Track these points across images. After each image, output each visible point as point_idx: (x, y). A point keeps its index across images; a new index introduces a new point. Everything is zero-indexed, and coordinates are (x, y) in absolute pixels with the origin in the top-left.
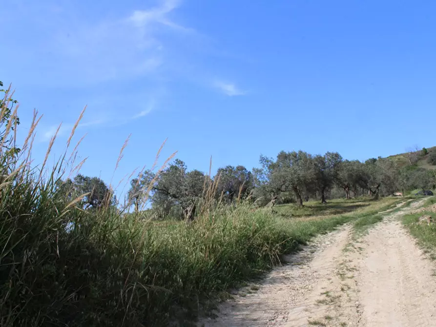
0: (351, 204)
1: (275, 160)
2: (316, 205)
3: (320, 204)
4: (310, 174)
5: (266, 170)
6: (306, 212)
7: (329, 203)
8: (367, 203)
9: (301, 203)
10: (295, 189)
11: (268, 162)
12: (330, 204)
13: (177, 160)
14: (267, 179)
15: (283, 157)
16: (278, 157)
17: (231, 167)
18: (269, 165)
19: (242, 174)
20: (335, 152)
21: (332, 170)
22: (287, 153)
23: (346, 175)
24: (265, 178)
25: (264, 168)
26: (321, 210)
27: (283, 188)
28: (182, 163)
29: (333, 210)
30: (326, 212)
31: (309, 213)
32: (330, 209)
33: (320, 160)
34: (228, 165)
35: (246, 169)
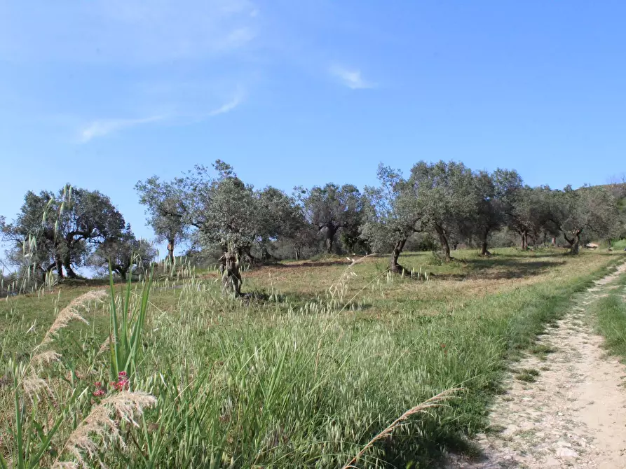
0: (533, 260)
1: (407, 176)
2: (472, 258)
3: (479, 255)
4: (469, 203)
5: (388, 191)
6: (455, 269)
7: (494, 254)
8: (561, 260)
9: (448, 252)
10: (439, 229)
11: (392, 177)
12: (496, 258)
13: (218, 162)
14: (389, 207)
15: (422, 171)
16: (412, 171)
17: (333, 186)
18: (394, 183)
19: (352, 198)
20: (510, 170)
21: (505, 199)
22: (429, 164)
23: (527, 209)
24: (386, 207)
25: (384, 188)
26: (482, 267)
27: (418, 225)
28: (227, 167)
29: (503, 269)
30: (490, 271)
31: (460, 273)
32: (497, 267)
33: (485, 180)
34: (328, 183)
35: (357, 191)
